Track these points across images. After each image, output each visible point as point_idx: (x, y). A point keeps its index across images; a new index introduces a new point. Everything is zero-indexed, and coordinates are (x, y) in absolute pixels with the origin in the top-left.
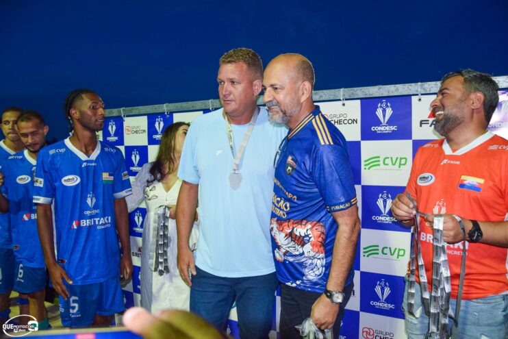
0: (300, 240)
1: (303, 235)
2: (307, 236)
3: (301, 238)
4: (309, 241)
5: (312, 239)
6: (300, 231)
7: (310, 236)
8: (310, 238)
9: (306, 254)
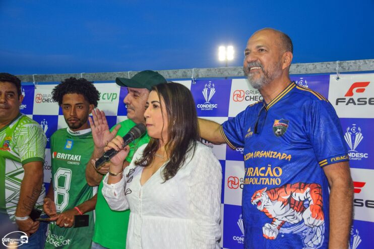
0: (300, 206)
1: (302, 199)
2: (307, 200)
3: (301, 203)
4: (308, 205)
5: (312, 203)
6: (299, 196)
7: (309, 199)
8: (310, 202)
9: (306, 222)
